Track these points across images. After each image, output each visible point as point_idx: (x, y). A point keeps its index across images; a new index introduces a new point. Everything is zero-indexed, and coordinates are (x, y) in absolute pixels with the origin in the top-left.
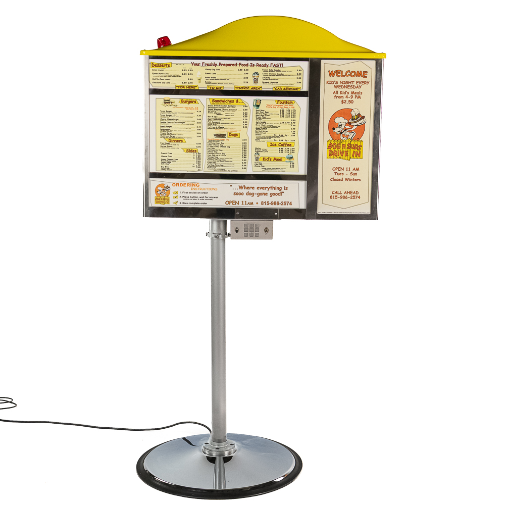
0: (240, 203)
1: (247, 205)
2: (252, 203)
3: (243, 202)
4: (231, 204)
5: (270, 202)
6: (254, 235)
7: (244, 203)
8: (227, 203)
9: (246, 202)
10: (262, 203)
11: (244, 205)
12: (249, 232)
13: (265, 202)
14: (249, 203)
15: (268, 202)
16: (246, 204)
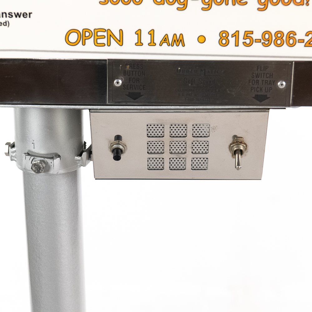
0: (130, 39)
1: (157, 49)
2: (179, 40)
3: (139, 33)
4: (90, 42)
5: (257, 35)
6: (189, 166)
7: (146, 39)
8: (73, 37)
9: (152, 33)
10: (224, 39)
11: (145, 48)
12: (167, 156)
13: (236, 35)
14: (165, 39)
15: (248, 34)
16: (152, 43)
